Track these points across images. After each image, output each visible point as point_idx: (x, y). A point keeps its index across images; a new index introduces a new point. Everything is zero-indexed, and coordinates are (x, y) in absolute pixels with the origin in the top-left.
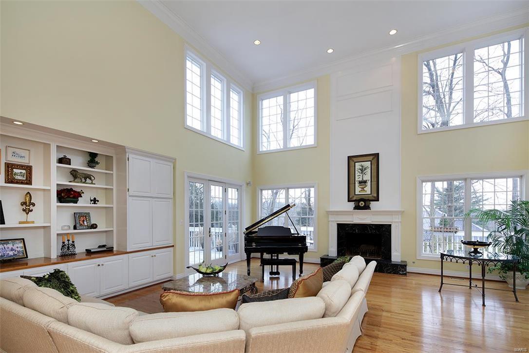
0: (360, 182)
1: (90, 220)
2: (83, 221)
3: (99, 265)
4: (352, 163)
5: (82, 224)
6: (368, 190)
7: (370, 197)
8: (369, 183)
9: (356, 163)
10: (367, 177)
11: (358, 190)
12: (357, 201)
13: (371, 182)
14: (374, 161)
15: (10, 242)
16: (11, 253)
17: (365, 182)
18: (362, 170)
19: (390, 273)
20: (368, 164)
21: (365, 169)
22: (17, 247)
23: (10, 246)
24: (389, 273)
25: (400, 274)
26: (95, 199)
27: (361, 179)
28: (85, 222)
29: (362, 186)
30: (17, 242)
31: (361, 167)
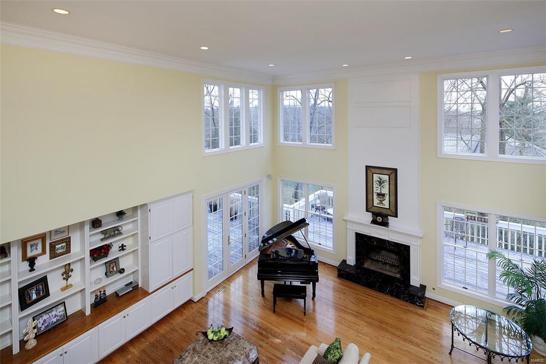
0: (378, 194)
1: (118, 264)
2: (113, 267)
3: (124, 317)
4: (370, 173)
5: (112, 270)
6: (386, 204)
7: (389, 212)
8: (387, 197)
9: (374, 174)
10: (385, 190)
11: (376, 202)
12: (375, 214)
13: (389, 196)
14: (393, 176)
15: (54, 309)
16: (55, 320)
17: (383, 195)
18: (381, 182)
19: (407, 301)
20: (386, 178)
21: (383, 182)
22: (60, 312)
23: (54, 313)
24: (405, 301)
25: (417, 305)
26: (123, 245)
27: (379, 191)
28: (115, 268)
29: (380, 199)
30: (60, 306)
31: (379, 179)
